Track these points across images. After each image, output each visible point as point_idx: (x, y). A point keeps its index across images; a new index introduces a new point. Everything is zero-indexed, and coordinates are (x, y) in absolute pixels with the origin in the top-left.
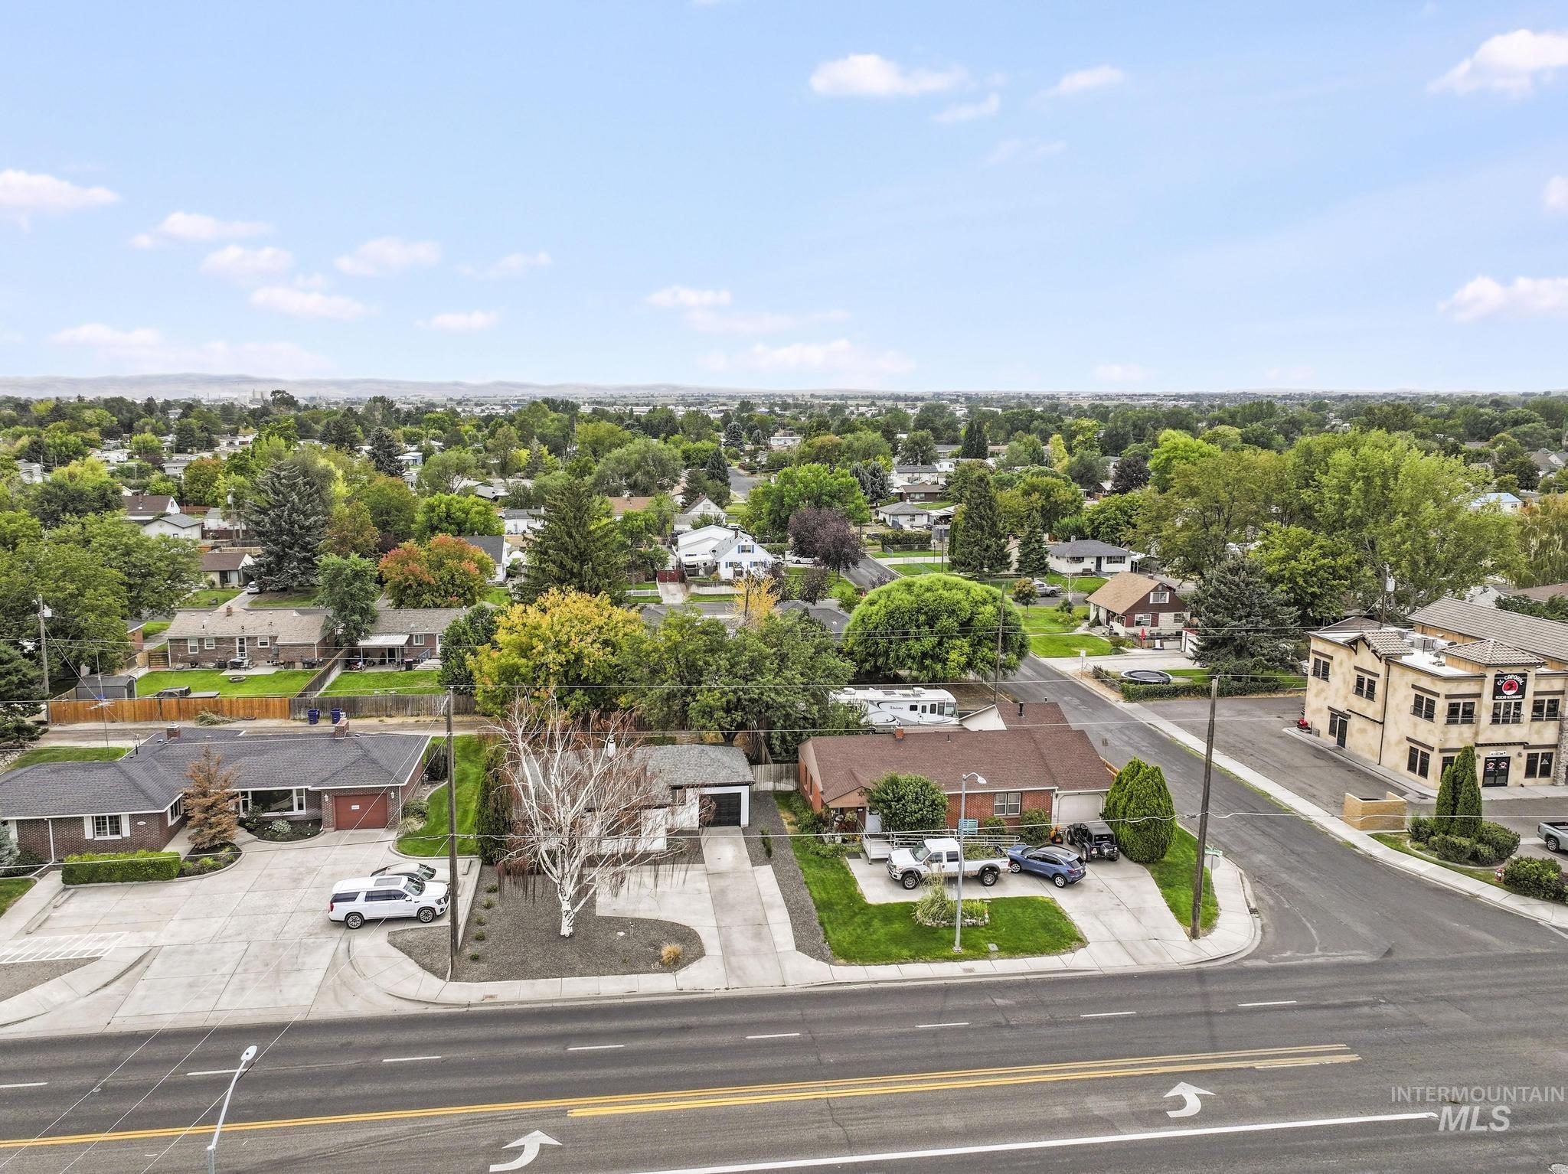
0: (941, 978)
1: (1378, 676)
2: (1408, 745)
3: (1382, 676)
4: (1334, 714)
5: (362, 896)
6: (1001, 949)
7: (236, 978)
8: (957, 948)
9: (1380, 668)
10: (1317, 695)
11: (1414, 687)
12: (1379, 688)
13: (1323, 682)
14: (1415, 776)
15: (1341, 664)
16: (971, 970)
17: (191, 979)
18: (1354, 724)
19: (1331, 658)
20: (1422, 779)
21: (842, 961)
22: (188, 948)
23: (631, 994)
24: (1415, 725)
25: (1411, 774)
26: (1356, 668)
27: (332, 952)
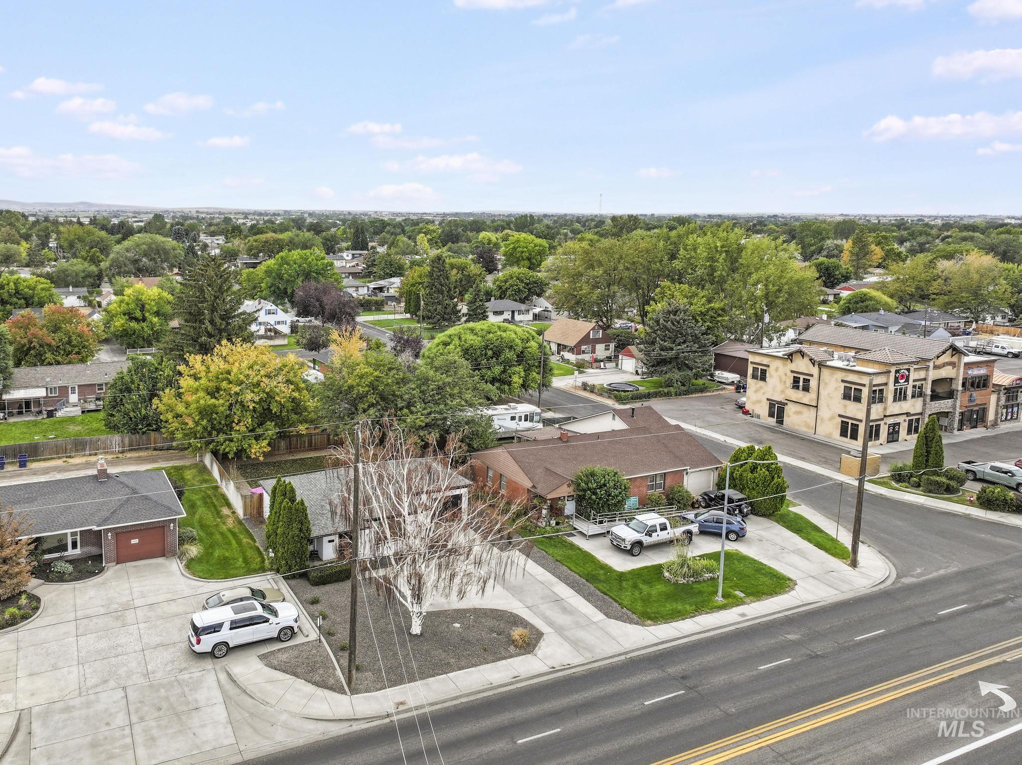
0: (730, 625)
1: (812, 376)
2: (840, 420)
3: (816, 374)
4: (772, 404)
5: (227, 626)
6: (748, 595)
7: (137, 729)
8: (719, 599)
9: (815, 370)
10: (756, 391)
11: (843, 381)
12: (813, 383)
13: (761, 383)
14: (847, 440)
15: (777, 370)
16: (743, 615)
17: (89, 739)
18: (790, 409)
19: (768, 366)
20: (854, 442)
21: (649, 622)
22: (60, 705)
23: (516, 679)
24: (845, 406)
25: (844, 439)
26: (792, 372)
27: (215, 684)
